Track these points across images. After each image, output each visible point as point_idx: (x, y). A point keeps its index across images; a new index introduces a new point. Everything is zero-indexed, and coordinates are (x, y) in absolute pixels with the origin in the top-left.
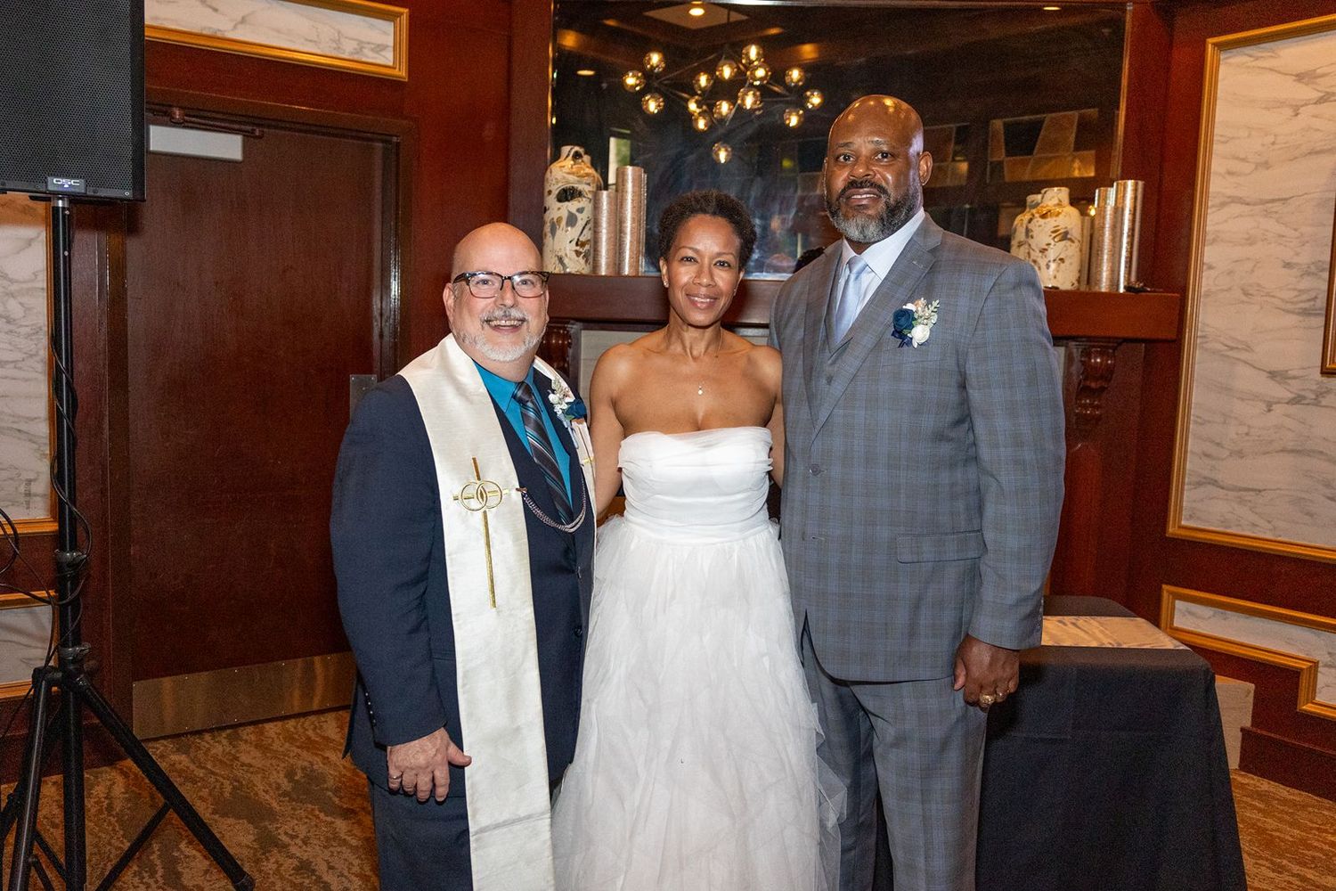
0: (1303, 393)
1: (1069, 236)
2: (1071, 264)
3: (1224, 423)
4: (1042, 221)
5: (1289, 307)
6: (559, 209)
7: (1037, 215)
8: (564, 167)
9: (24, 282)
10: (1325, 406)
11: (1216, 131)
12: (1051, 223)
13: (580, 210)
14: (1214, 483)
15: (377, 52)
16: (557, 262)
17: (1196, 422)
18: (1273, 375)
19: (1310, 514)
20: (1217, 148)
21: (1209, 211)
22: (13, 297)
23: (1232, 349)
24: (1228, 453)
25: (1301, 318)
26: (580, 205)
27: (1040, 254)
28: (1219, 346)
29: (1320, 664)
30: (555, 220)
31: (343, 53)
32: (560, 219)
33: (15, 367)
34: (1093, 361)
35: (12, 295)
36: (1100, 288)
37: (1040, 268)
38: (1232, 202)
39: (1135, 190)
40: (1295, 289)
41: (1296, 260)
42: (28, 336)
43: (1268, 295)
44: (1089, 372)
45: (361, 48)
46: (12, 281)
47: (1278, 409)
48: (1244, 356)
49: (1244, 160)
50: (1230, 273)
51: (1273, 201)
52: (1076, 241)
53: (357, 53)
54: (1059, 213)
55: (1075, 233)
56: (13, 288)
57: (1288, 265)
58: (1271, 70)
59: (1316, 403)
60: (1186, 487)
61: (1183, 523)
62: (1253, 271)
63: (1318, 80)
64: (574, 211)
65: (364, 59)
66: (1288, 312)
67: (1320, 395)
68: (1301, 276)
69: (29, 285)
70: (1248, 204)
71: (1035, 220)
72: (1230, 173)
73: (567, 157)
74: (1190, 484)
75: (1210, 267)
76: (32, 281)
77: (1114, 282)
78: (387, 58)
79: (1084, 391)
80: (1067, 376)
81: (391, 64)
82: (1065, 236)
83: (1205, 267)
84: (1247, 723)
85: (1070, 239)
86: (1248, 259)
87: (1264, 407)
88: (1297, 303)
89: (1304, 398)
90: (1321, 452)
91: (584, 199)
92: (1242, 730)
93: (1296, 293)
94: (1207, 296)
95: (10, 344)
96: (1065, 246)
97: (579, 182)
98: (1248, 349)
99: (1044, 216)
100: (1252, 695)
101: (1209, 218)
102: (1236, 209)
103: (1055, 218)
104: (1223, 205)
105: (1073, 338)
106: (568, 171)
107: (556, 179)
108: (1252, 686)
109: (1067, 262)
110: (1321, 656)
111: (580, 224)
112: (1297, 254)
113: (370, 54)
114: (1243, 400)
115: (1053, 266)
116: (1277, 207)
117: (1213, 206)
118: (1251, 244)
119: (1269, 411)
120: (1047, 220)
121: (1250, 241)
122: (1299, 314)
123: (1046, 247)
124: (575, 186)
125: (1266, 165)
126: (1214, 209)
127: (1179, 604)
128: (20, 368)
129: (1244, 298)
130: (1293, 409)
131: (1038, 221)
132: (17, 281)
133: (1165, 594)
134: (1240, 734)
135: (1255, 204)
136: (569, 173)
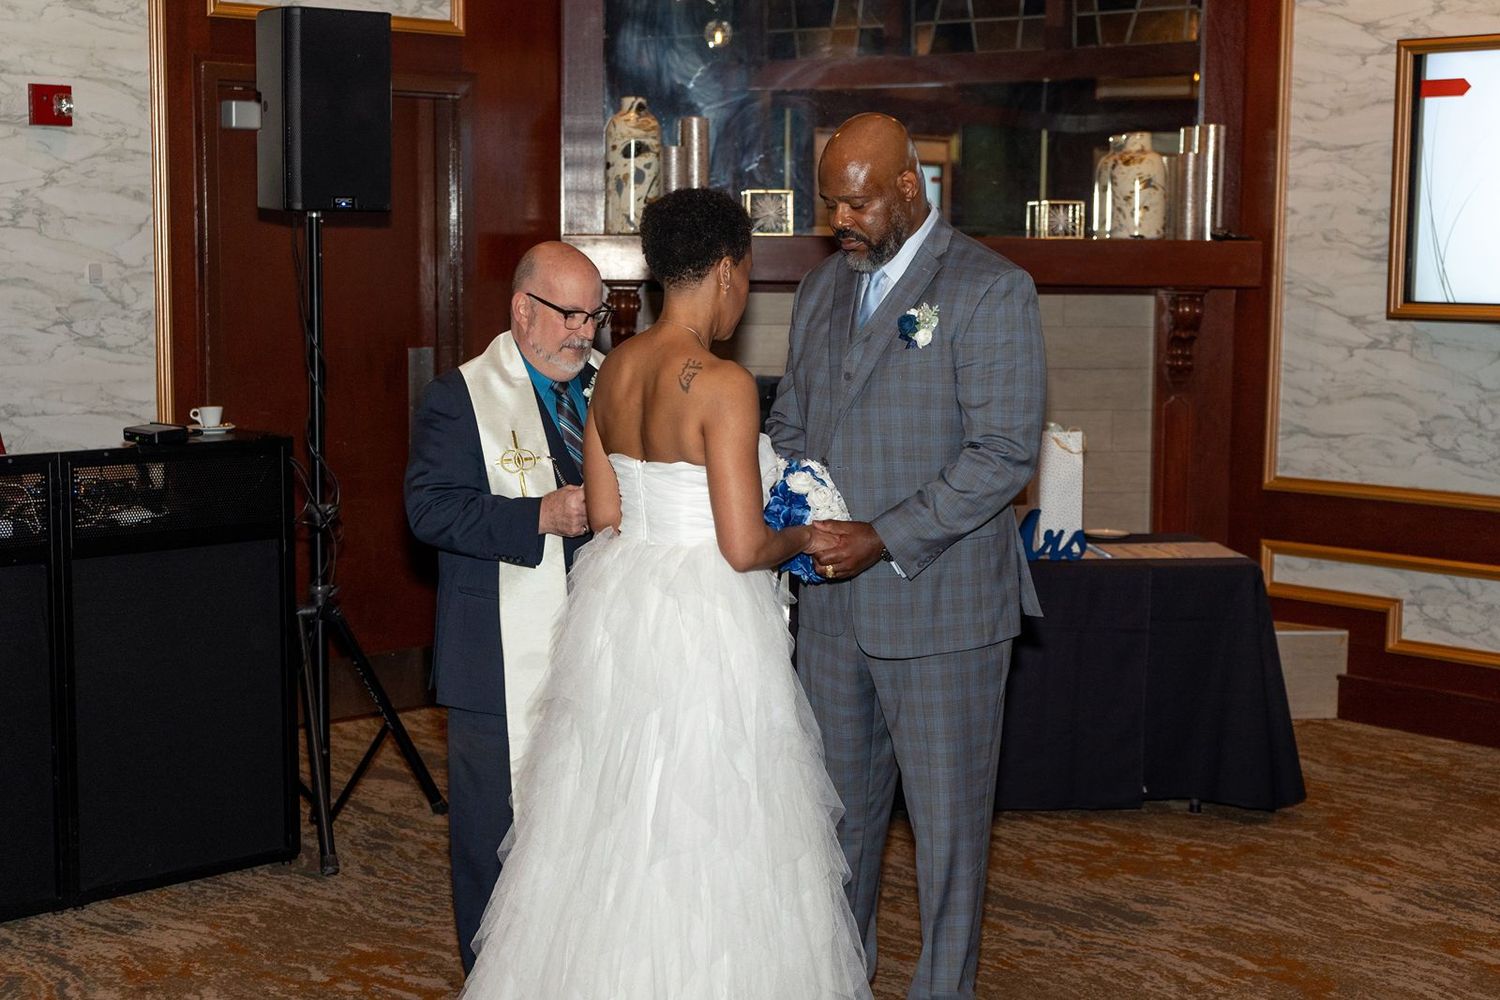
0: (1378, 337)
1: (1152, 184)
2: (1155, 212)
3: (1312, 370)
4: (1125, 169)
5: (1365, 252)
6: (625, 165)
7: (1120, 162)
8: (628, 120)
9: (137, 267)
10: (1399, 350)
11: (1294, 74)
12: (1134, 168)
13: (648, 166)
14: (1305, 431)
15: (436, 8)
16: (625, 221)
17: (1286, 371)
18: (1354, 320)
19: (1389, 457)
20: (1295, 90)
21: (1291, 155)
22: (127, 282)
23: (1317, 294)
24: (1316, 400)
25: (1375, 264)
26: (647, 161)
27: (1124, 202)
28: (1305, 292)
29: (1404, 602)
30: (621, 177)
31: (405, 13)
32: (627, 176)
33: (129, 352)
34: (1181, 310)
35: (125, 280)
36: (1185, 236)
37: (1124, 216)
38: (1310, 147)
39: (1217, 134)
40: (1368, 236)
41: (1369, 206)
42: (139, 320)
43: (1346, 240)
44: (1179, 322)
45: (422, 5)
46: (125, 266)
47: (1359, 354)
48: (1326, 301)
49: (1320, 105)
50: (1312, 218)
51: (1346, 148)
52: (1160, 189)
53: (417, 11)
54: (1141, 160)
55: (1159, 180)
56: (127, 273)
57: (1362, 211)
58: (1342, 17)
59: (1391, 347)
60: (1280, 437)
61: (1279, 474)
62: (1331, 217)
63: (1383, 32)
64: (641, 167)
65: (424, 17)
66: (1363, 257)
67: (1394, 338)
68: (1374, 222)
69: (140, 270)
70: (1325, 149)
71: (1117, 168)
72: (1309, 118)
73: (630, 109)
74: (1283, 434)
75: (1294, 212)
76: (143, 266)
77: (1199, 229)
78: (444, 13)
79: (1175, 341)
80: (1159, 325)
81: (448, 19)
82: (1147, 183)
83: (1289, 212)
84: (1344, 671)
85: (1154, 187)
86: (1327, 205)
87: (1344, 351)
88: (1368, 249)
89: (1381, 342)
90: (1397, 395)
91: (652, 154)
92: (1339, 677)
93: (1369, 239)
94: (1291, 241)
95: (125, 329)
96: (1150, 194)
97: (646, 136)
98: (1330, 295)
99: (1127, 163)
100: (1346, 641)
101: (1290, 162)
102: (1314, 153)
103: (1137, 165)
104: (1302, 149)
105: (1162, 287)
106: (633, 125)
107: (621, 134)
108: (1345, 633)
109: (1152, 209)
110: (1404, 594)
111: (648, 180)
112: (1370, 201)
113: (430, 10)
114: (1327, 345)
115: (1138, 214)
116: (1350, 153)
117: (1295, 150)
118: (1330, 189)
119: (1352, 356)
120: (1128, 168)
121: (1328, 186)
122: (1374, 260)
123: (1129, 195)
124: (642, 140)
125: (1339, 111)
126: (1294, 153)
127: (1277, 558)
128: (133, 353)
129: (1325, 243)
130: (1370, 353)
131: (1122, 168)
132: (132, 267)
133: (1264, 548)
134: (1336, 683)
135: (1331, 150)
136: (635, 127)
